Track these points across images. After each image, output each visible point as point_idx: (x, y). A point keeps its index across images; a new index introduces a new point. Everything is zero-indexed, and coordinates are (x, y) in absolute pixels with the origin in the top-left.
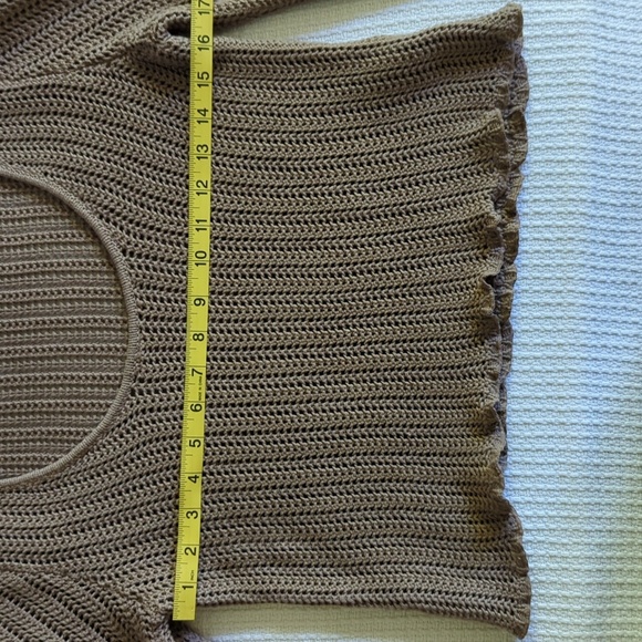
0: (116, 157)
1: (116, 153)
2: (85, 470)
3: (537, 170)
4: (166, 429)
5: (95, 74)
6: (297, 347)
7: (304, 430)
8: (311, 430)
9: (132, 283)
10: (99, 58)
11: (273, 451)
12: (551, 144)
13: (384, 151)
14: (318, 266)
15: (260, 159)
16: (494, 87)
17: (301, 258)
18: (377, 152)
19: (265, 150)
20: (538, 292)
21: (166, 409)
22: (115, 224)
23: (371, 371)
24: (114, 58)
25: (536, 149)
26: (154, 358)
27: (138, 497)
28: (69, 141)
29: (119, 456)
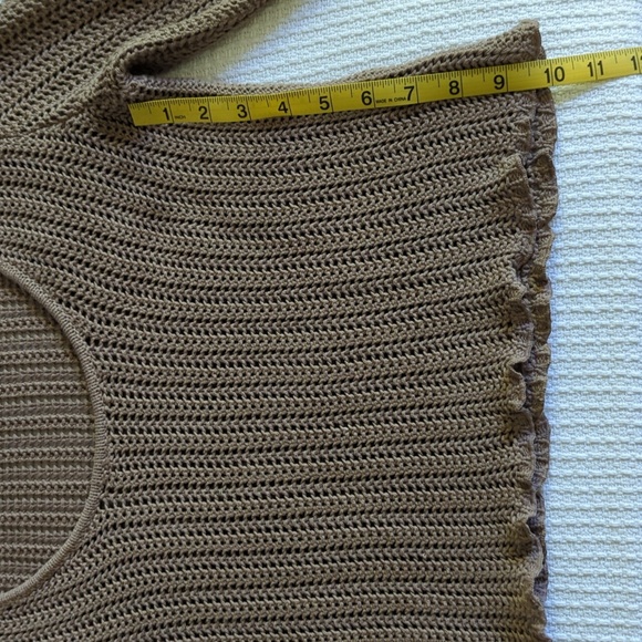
0: (75, 232)
1: (75, 228)
2: (52, 595)
3: (572, 227)
4: (140, 548)
5: (49, 138)
6: (286, 449)
7: (297, 551)
8: (306, 550)
9: (98, 376)
10: (53, 118)
11: (262, 576)
12: (589, 194)
13: (380, 211)
14: (308, 351)
15: (236, 226)
16: (512, 125)
17: (287, 341)
18: (372, 213)
19: (241, 215)
20: (580, 377)
21: (139, 524)
22: (77, 308)
23: (376, 478)
24: (70, 116)
25: (569, 200)
26: (124, 464)
27: (111, 627)
28: (23, 215)
29: (88, 580)
